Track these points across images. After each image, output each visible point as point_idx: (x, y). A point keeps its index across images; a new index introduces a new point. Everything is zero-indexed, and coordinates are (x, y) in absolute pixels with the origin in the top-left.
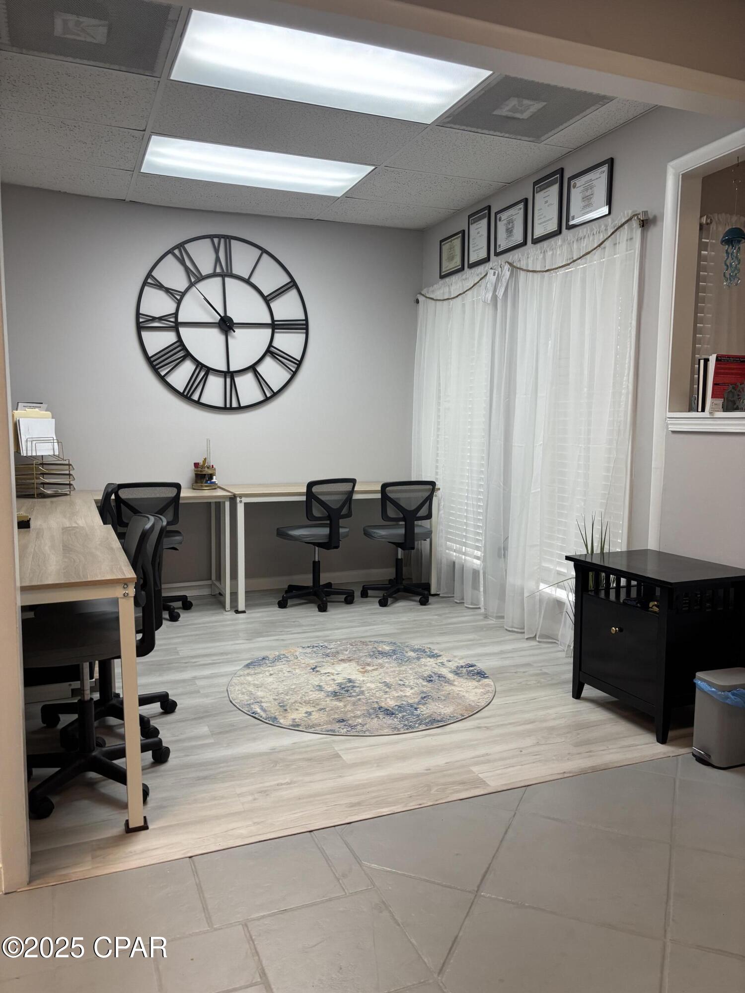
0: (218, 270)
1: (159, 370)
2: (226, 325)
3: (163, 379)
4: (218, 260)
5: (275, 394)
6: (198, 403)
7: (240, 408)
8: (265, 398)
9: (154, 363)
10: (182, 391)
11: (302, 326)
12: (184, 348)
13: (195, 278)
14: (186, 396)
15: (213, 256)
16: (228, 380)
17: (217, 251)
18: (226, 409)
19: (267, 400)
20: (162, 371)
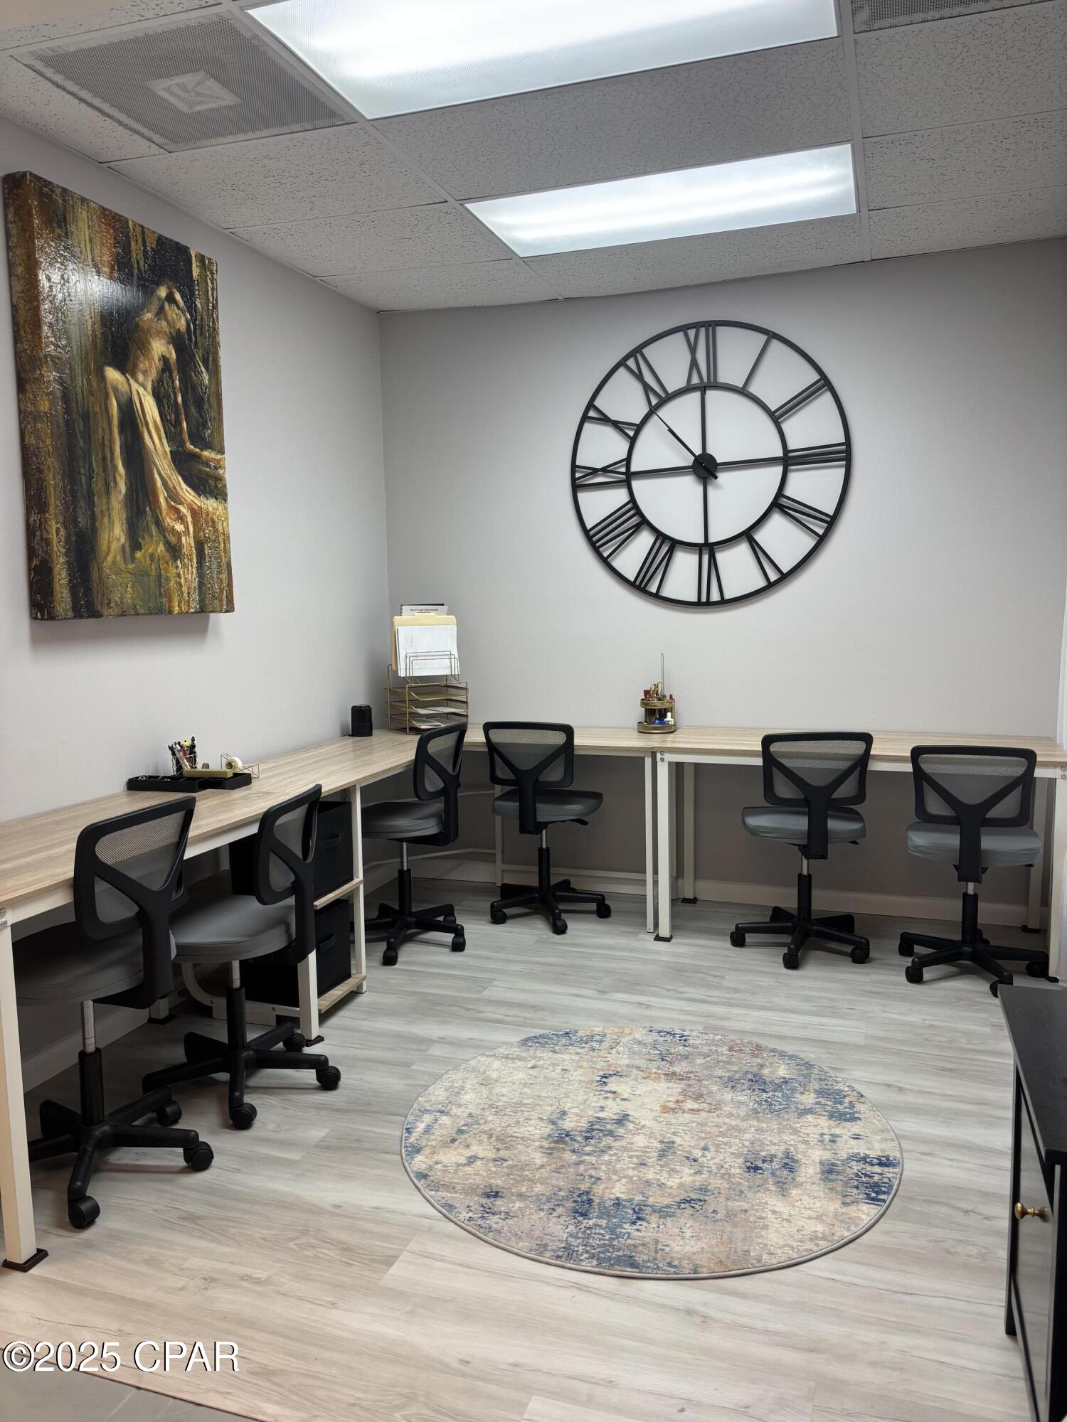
0: (695, 380)
1: (601, 549)
2: (705, 468)
3: (606, 562)
4: (694, 364)
5: (784, 577)
6: (657, 597)
7: (724, 603)
8: (767, 584)
9: (595, 539)
10: (632, 579)
11: (842, 454)
12: (639, 512)
13: (659, 399)
14: (639, 586)
15: (687, 358)
16: (706, 558)
17: (693, 349)
18: (702, 604)
19: (770, 586)
20: (605, 550)
